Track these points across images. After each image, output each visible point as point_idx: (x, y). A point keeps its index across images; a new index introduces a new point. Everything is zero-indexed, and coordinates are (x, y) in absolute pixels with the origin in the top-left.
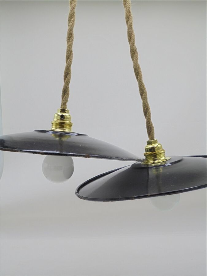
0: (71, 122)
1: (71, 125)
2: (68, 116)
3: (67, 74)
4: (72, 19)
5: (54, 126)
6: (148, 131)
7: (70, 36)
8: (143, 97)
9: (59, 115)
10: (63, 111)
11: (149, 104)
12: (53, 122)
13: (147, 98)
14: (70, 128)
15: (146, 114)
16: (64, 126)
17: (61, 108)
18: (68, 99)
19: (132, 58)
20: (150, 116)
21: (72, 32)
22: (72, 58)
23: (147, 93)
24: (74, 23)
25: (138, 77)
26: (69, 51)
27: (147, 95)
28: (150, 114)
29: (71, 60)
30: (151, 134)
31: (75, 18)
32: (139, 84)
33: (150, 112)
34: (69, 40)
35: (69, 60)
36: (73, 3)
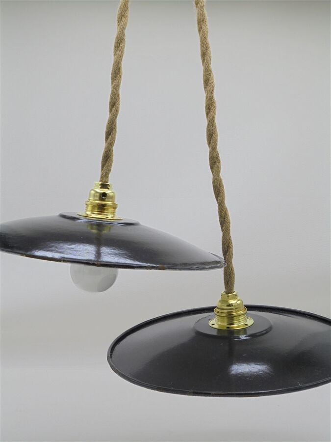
0: (116, 202)
1: (116, 208)
2: (111, 194)
3: (110, 131)
4: (120, 45)
5: (90, 208)
6: (225, 280)
7: (117, 72)
8: (223, 228)
9: (97, 192)
10: (104, 186)
11: (232, 239)
12: (88, 203)
13: (229, 230)
14: (113, 213)
15: (226, 254)
16: (104, 209)
17: (101, 181)
19: (211, 169)
20: (231, 258)
23: (230, 223)
24: (124, 51)
25: (219, 198)
26: (115, 94)
27: (230, 227)
28: (232, 254)
29: (118, 108)
30: (229, 284)
31: (125, 44)
32: (219, 209)
33: (232, 251)
34: (115, 77)
35: (114, 108)
36: (124, 19)
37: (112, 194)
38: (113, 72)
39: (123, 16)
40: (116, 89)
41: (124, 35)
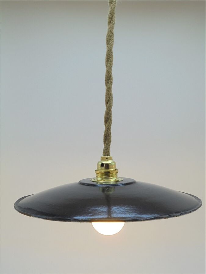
3: (108, 119)
4: (110, 60)
18: (110, 145)
21: (110, 74)
22: (112, 101)
24: (112, 63)
26: (109, 94)
29: (111, 104)
31: (113, 58)
34: (107, 82)
35: (108, 104)
36: (111, 41)
37: (114, 163)
38: (106, 79)
39: (110, 39)
40: (109, 91)
41: (112, 52)
